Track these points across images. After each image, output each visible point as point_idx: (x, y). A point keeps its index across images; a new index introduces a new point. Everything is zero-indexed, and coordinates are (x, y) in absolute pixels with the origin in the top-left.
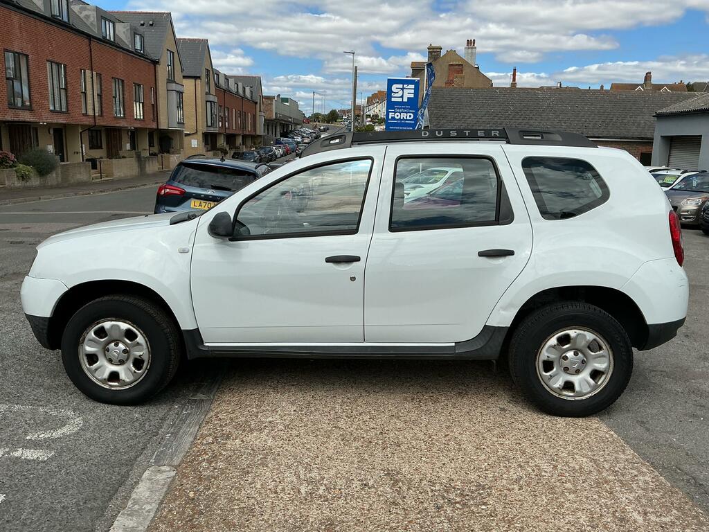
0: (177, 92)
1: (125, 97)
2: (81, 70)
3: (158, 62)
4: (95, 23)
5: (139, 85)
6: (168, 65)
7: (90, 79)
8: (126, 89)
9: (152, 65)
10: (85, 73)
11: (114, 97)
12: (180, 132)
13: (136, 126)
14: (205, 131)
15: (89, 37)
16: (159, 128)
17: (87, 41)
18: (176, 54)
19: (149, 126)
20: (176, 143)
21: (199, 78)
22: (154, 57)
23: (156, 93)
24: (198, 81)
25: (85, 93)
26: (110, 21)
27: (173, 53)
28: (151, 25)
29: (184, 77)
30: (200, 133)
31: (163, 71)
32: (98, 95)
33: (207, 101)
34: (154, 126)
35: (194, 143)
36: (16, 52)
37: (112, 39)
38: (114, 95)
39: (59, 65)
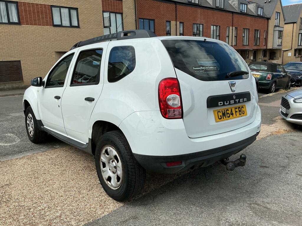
0: (279, 31)
1: (250, 36)
2: (227, 27)
3: (270, 18)
4: (237, 6)
5: (258, 30)
6: (276, 19)
7: (231, 30)
8: (250, 32)
9: (266, 21)
10: (229, 28)
11: (243, 37)
12: (280, 50)
13: (254, 48)
14: (296, 47)
15: (233, 13)
16: (267, 48)
17: (231, 15)
18: (281, 14)
19: (262, 48)
20: (278, 55)
21: (296, 22)
22: (268, 17)
23: (267, 33)
24: (295, 24)
25: (228, 36)
26: (245, 4)
27: (280, 13)
28: (269, 2)
29: (285, 24)
30: (293, 50)
31: (272, 23)
32: (235, 36)
33: (299, 34)
34: (265, 48)
35: (290, 54)
36: (198, 24)
37: (245, 12)
38: (244, 36)
39: (217, 26)
